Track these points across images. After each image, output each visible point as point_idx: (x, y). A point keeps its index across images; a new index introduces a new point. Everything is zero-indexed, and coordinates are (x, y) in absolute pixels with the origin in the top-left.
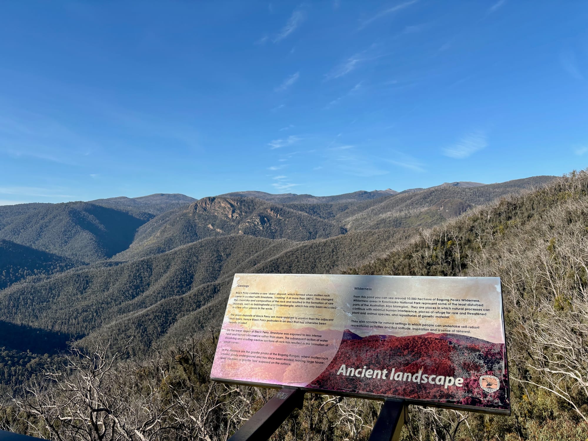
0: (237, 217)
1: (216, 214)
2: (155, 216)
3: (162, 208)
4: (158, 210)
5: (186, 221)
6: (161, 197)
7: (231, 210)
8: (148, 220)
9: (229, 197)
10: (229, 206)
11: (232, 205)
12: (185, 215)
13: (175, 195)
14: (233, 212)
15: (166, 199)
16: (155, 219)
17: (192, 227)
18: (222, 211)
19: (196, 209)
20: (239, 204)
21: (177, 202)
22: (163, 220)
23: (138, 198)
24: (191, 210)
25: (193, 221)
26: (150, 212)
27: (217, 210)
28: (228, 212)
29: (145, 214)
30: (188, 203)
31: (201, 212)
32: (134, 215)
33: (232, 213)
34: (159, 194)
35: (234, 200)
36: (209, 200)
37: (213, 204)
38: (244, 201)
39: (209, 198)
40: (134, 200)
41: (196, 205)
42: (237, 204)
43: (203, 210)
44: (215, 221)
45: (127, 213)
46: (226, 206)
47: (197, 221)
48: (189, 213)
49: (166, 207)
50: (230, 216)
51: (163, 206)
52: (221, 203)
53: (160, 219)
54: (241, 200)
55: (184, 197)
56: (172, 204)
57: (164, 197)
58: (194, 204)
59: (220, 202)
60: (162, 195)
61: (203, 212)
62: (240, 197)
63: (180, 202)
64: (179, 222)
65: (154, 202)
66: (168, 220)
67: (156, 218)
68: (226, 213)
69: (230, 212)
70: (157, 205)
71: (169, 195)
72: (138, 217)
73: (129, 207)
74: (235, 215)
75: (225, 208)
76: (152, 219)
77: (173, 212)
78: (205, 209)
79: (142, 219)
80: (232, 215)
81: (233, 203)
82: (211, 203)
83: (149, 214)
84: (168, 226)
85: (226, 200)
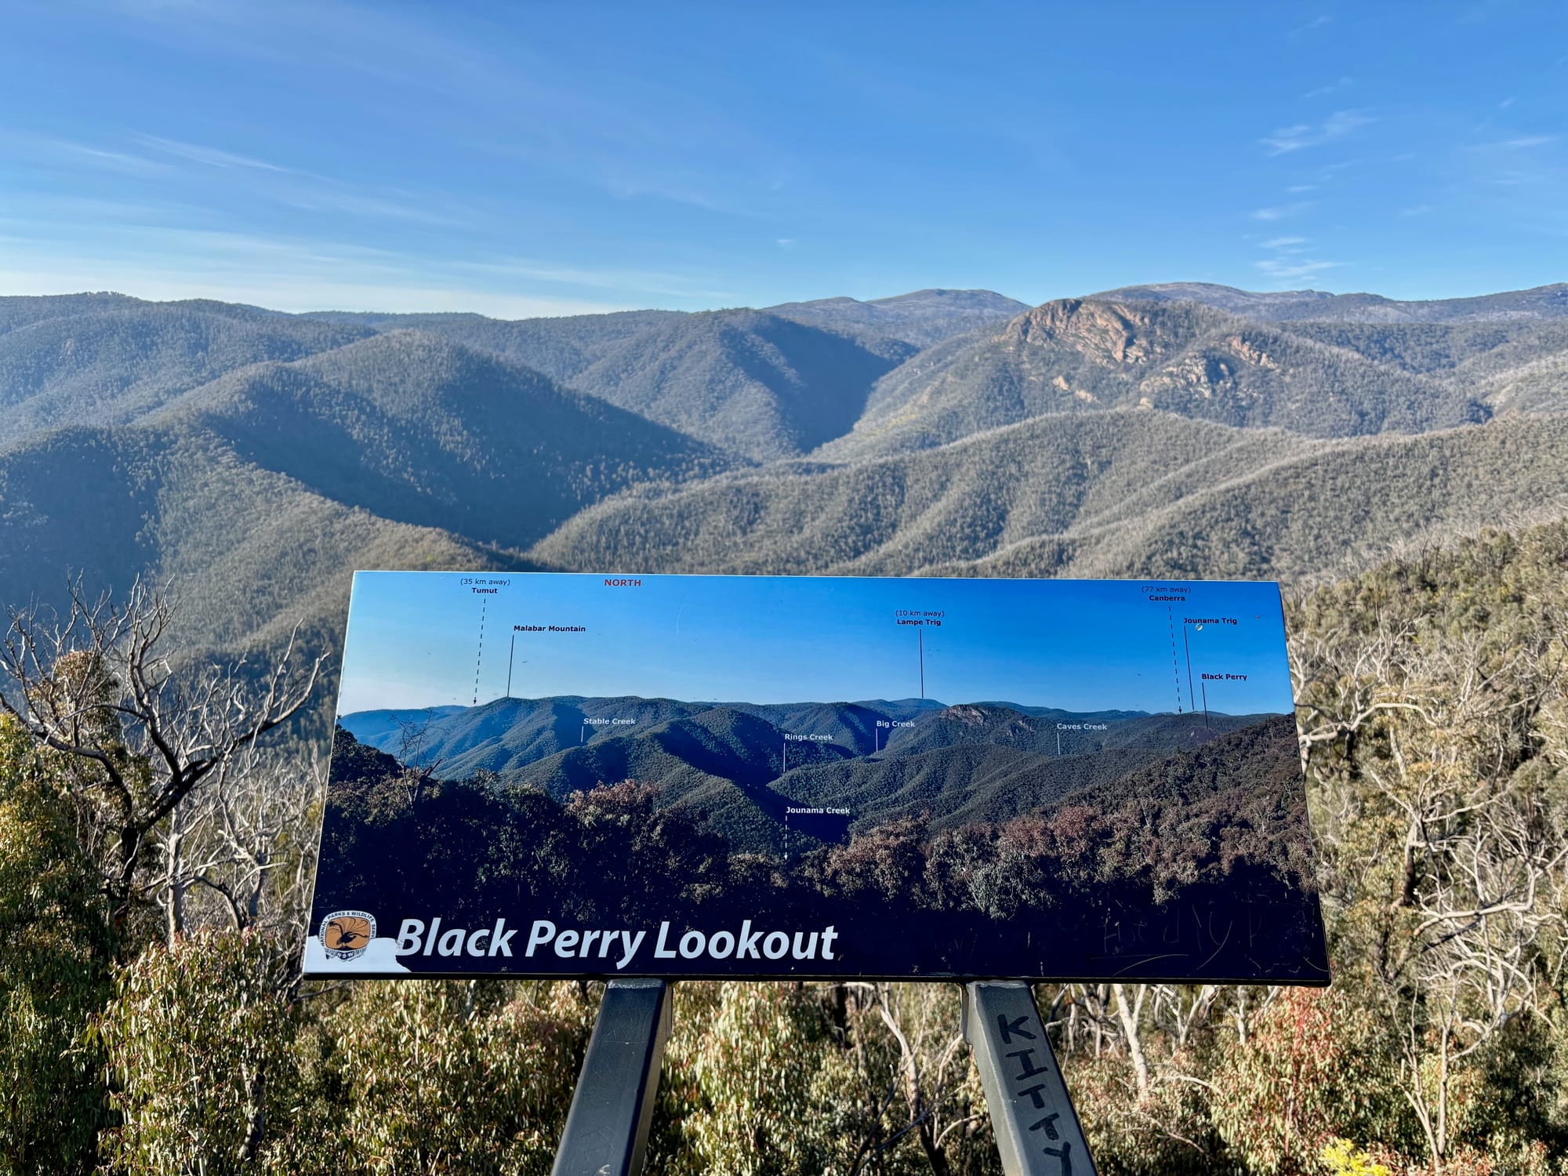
0: (1137, 359)
1: (1079, 348)
2: (918, 351)
3: (937, 330)
4: (927, 334)
5: (997, 365)
6: (938, 299)
7: (1124, 339)
8: (902, 361)
9: (1120, 299)
10: (1119, 326)
11: (1127, 324)
12: (995, 348)
13: (973, 295)
14: (1129, 343)
15: (950, 305)
16: (917, 359)
17: (1012, 383)
18: (1097, 340)
19: (1025, 332)
20: (1146, 320)
21: (977, 312)
22: (939, 360)
23: (880, 302)
24: (1012, 334)
25: (1017, 365)
26: (907, 340)
27: (1083, 338)
28: (1115, 343)
29: (895, 344)
30: (1006, 317)
31: (1038, 343)
32: (867, 347)
33: (1126, 347)
34: (932, 291)
35: (1134, 309)
36: (1065, 307)
37: (1074, 319)
38: (1164, 311)
39: (1064, 303)
40: (869, 306)
41: (1028, 321)
42: (1142, 319)
43: (1045, 336)
44: (1074, 369)
45: (852, 341)
46: (1110, 327)
47: (1027, 366)
48: (1006, 343)
49: (949, 326)
50: (1119, 355)
51: (941, 322)
52: (1096, 316)
53: (930, 359)
54: (1156, 308)
55: (997, 299)
56: (964, 319)
57: (945, 299)
58: (1021, 319)
59: (1092, 315)
60: (941, 293)
61: (1045, 340)
62: (1151, 300)
63: (987, 312)
64: (980, 369)
65: (918, 313)
66: (952, 363)
67: (922, 355)
68: (1109, 345)
69: (1121, 345)
70: (926, 319)
71: (957, 295)
72: (877, 353)
73: (856, 325)
74: (1134, 352)
75: (1106, 331)
76: (912, 357)
77: (965, 341)
78: (1050, 335)
79: (886, 356)
80: (1124, 352)
81: (1129, 316)
82: (1069, 317)
83: (905, 345)
84: (950, 379)
85: (1110, 308)
